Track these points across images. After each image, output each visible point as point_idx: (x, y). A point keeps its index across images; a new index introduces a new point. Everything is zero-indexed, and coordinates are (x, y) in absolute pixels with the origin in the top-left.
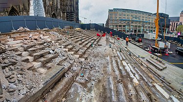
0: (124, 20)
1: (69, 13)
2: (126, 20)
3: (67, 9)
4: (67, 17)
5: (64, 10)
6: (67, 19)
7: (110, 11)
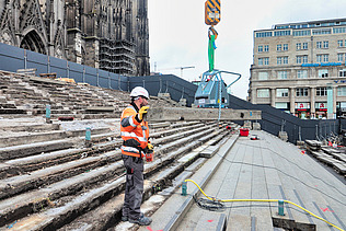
0: (323, 67)
1: (111, 44)
2: (330, 67)
3: (105, 28)
4: (102, 56)
5: (91, 31)
6: (102, 63)
7: (259, 34)
